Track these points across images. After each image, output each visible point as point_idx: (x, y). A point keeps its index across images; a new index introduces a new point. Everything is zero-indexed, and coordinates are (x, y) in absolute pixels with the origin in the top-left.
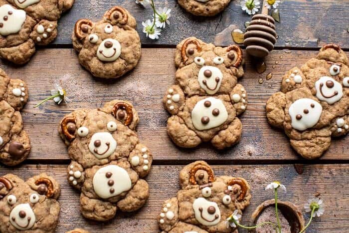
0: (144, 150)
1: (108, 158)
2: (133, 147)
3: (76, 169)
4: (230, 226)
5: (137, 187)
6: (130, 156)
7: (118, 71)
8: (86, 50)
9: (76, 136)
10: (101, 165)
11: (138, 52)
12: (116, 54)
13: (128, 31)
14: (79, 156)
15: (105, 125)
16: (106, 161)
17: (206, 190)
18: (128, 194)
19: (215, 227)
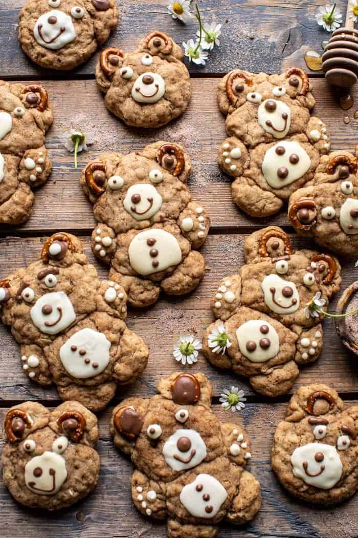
0: (199, 210)
1: (150, 219)
2: (185, 205)
3: (105, 233)
4: (310, 315)
5: (189, 260)
6: (180, 218)
7: (161, 117)
8: (116, 89)
9: (105, 189)
10: (140, 229)
11: (188, 92)
12: (158, 93)
13: (173, 63)
14: (110, 216)
15: (147, 174)
16: (147, 223)
17: (281, 263)
18: (177, 270)
19: (291, 316)
